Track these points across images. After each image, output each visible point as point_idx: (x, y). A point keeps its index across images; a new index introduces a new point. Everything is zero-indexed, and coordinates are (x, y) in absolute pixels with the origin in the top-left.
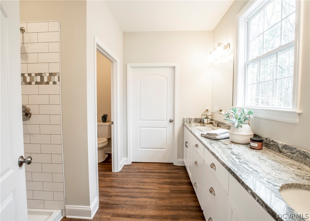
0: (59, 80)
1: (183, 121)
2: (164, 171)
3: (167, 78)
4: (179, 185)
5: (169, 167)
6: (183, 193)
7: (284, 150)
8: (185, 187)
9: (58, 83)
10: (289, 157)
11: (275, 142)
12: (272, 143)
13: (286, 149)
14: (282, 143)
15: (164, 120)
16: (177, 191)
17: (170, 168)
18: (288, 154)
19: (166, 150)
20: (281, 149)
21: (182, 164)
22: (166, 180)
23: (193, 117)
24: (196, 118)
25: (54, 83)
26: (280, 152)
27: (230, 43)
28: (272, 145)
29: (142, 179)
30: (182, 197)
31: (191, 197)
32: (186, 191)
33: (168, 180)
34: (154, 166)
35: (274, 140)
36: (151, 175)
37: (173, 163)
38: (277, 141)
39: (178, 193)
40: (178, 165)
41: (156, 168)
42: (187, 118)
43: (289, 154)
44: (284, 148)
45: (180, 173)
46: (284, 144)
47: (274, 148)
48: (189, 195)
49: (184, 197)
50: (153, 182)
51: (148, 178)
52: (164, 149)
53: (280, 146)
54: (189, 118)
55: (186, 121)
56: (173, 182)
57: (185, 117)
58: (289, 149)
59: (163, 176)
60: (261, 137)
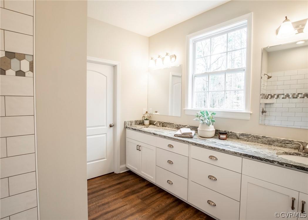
0: (31, 69)
1: (125, 124)
2: (113, 184)
3: (106, 77)
4: (142, 191)
5: (113, 177)
6: (153, 196)
7: (241, 137)
8: (148, 190)
9: (29, 74)
10: (245, 140)
11: (233, 133)
12: (230, 134)
13: (243, 136)
14: (239, 133)
15: (104, 126)
16: (146, 196)
17: (116, 178)
18: (244, 139)
19: (106, 159)
20: (239, 137)
21: (124, 170)
22: (125, 191)
23: (134, 119)
24: (136, 120)
25: (20, 73)
26: (238, 138)
27: (176, 55)
28: (230, 135)
29: (100, 201)
30: (156, 200)
31: (162, 196)
32: (153, 193)
33: (127, 191)
34: (97, 182)
35: (232, 132)
36: (105, 193)
37: (113, 172)
38: (234, 132)
39: (149, 198)
40: (121, 172)
41: (102, 183)
42: (129, 121)
43: (246, 139)
44: (241, 136)
45: (130, 179)
46: (241, 133)
47: (233, 137)
48: (158, 196)
49: (158, 199)
50: (115, 199)
51: (105, 197)
52: (104, 158)
53: (238, 135)
54: (130, 121)
55: (128, 124)
56: (134, 191)
57: (126, 121)
58: (246, 135)
59: (118, 188)
60: (220, 131)
